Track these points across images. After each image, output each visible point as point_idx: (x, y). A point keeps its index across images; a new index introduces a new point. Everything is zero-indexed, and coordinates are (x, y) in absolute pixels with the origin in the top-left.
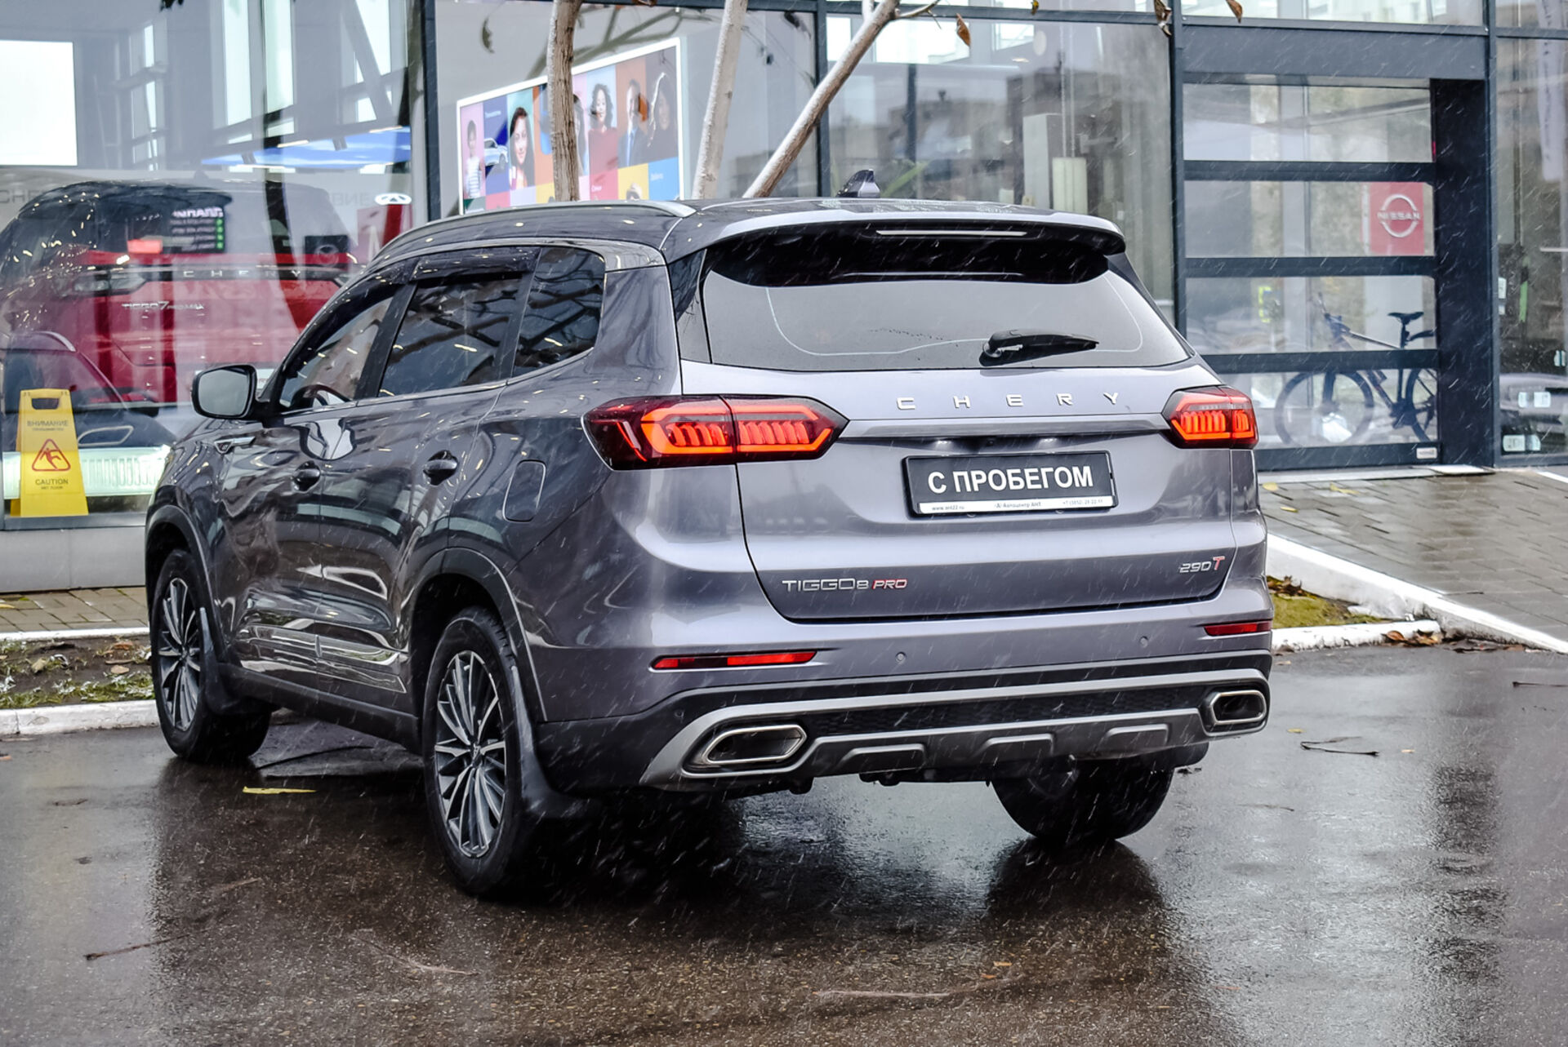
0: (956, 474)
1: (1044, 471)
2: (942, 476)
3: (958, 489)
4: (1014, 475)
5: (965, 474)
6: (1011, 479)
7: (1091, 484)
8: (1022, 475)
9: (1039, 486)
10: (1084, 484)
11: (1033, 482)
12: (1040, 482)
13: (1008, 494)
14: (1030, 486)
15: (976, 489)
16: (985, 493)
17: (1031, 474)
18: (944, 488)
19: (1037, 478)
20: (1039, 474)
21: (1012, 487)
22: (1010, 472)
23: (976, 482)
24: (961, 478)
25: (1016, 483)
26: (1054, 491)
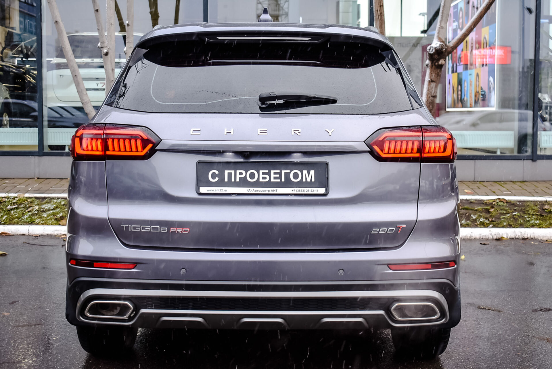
0: (227, 172)
1: (283, 172)
2: (217, 172)
3: (226, 180)
4: (263, 173)
5: (233, 172)
6: (261, 176)
7: (313, 180)
8: (269, 174)
9: (279, 180)
10: (309, 180)
11: (275, 178)
12: (280, 178)
13: (257, 184)
14: (273, 180)
15: (238, 180)
16: (244, 182)
17: (275, 173)
18: (217, 179)
19: (278, 176)
20: (280, 174)
21: (261, 180)
22: (261, 172)
23: (238, 176)
24: (230, 175)
25: (265, 178)
26: (288, 183)
